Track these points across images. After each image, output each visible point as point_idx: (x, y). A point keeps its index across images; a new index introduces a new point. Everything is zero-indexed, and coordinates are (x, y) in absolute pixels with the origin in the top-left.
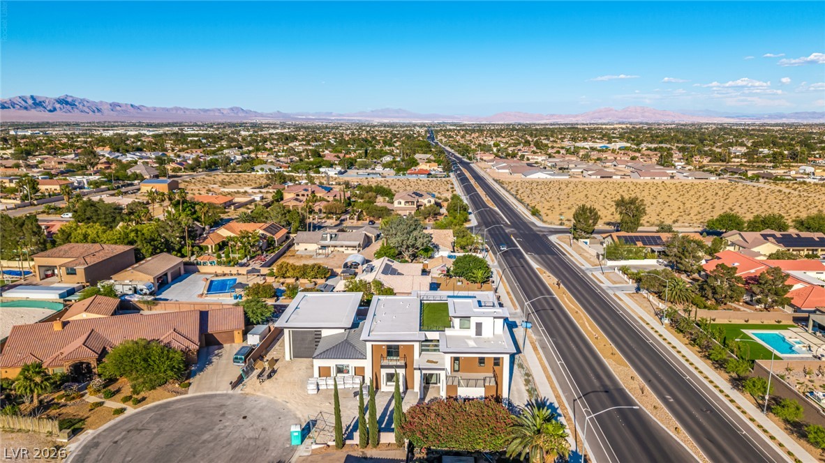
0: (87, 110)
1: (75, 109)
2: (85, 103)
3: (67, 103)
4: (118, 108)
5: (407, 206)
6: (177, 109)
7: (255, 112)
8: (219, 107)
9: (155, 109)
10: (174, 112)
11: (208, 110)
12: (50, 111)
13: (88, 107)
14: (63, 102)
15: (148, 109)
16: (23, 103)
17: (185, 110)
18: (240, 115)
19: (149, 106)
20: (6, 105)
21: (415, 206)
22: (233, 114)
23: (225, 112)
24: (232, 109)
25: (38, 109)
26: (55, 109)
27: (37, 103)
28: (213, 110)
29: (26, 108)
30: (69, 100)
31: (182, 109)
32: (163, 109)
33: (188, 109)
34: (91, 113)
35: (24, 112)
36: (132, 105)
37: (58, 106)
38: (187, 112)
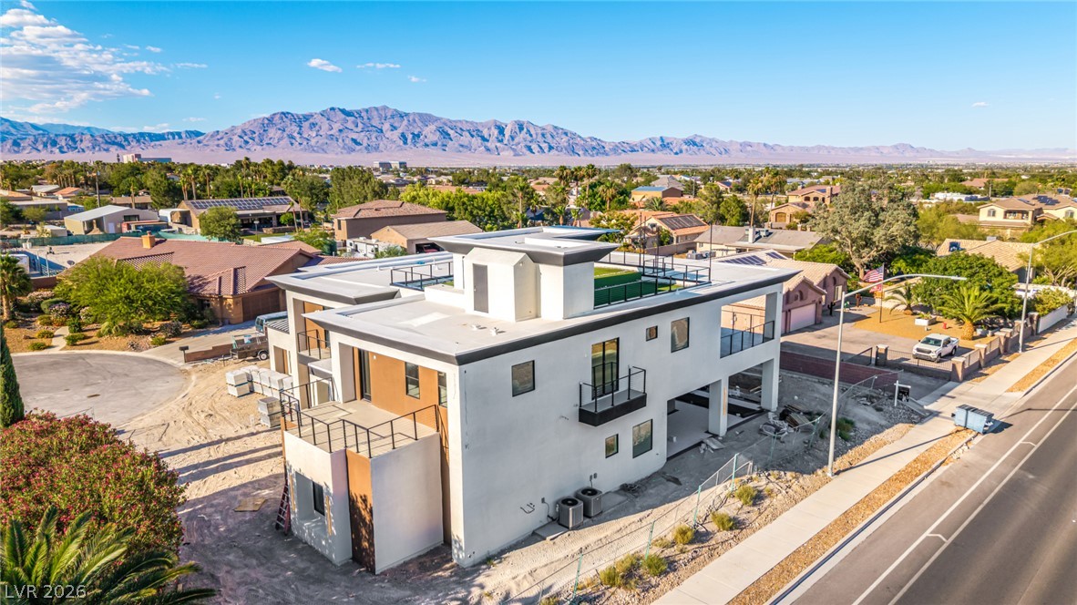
0: (714, 152)
1: (701, 151)
2: (714, 144)
3: (694, 144)
4: (749, 148)
6: (819, 148)
7: (932, 150)
8: (877, 145)
9: (792, 149)
10: (816, 152)
11: (861, 149)
12: (676, 153)
13: (716, 148)
14: (691, 142)
15: (783, 148)
16: (652, 144)
17: (830, 149)
18: (907, 155)
19: (785, 144)
20: (636, 148)
22: (896, 154)
23: (885, 151)
24: (896, 147)
25: (665, 152)
26: (681, 151)
27: (665, 145)
28: (869, 149)
29: (653, 151)
30: (698, 140)
31: (826, 148)
32: (802, 148)
33: (833, 148)
34: (717, 155)
35: (651, 155)
36: (765, 145)
37: (685, 147)
38: (833, 152)
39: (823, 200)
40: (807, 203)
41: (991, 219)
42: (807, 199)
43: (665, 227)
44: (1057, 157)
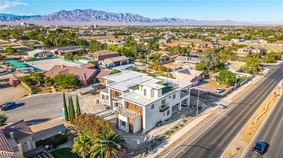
0: (179, 22)
1: (176, 22)
2: (179, 19)
3: (174, 20)
4: (188, 21)
5: (244, 52)
6: (206, 21)
7: (235, 22)
8: (221, 20)
9: (199, 21)
11: (217, 21)
12: (169, 22)
13: (179, 21)
14: (173, 19)
15: (197, 21)
16: (163, 20)
17: (209, 21)
18: (228, 23)
20: (158, 21)
21: (248, 53)
22: (226, 23)
23: (223, 22)
24: (226, 21)
25: (166, 22)
26: (170, 22)
27: (166, 20)
28: (219, 21)
29: (163, 21)
30: (175, 19)
31: (208, 21)
32: (201, 21)
33: (210, 21)
34: (180, 23)
35: (162, 23)
36: (192, 20)
37: (171, 20)
38: (209, 22)
39: (204, 45)
40: (200, 46)
41: (240, 52)
42: (200, 45)
43: (168, 56)
44: (266, 23)
